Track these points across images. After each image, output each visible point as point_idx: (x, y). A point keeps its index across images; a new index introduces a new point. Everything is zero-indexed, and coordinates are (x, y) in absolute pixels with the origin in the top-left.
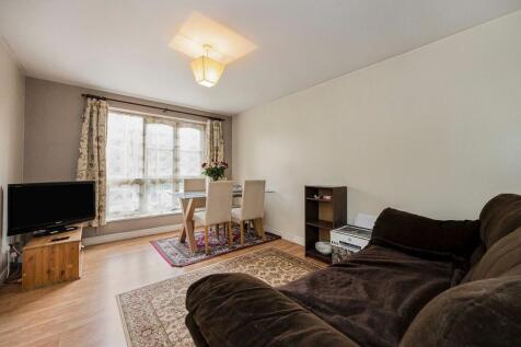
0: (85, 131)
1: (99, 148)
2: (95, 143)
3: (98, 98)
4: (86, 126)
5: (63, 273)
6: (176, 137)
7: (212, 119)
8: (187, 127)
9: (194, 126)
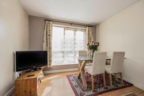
0: (45, 33)
1: (49, 39)
2: (48, 37)
3: (49, 21)
4: (45, 31)
5: (31, 92)
6: (75, 35)
7: (89, 26)
8: (79, 31)
9: (81, 30)
